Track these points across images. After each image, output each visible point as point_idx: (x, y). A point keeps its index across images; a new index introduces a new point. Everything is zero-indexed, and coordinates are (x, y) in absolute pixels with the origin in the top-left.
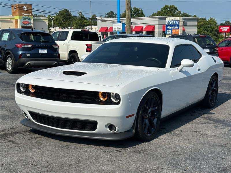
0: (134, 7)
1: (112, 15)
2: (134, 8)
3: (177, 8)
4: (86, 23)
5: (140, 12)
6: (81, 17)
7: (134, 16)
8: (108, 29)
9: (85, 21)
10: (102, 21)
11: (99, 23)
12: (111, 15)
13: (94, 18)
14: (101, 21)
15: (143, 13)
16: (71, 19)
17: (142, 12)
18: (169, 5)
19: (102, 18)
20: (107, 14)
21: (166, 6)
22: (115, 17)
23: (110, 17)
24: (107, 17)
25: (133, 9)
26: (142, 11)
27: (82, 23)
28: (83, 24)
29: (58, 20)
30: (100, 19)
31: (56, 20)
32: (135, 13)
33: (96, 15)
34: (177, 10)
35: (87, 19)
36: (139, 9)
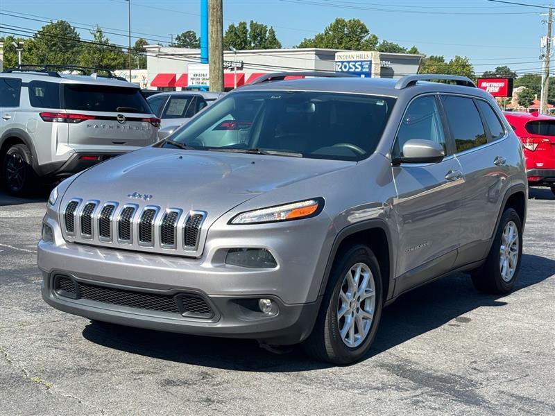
0: (252, 21)
1: (191, 40)
2: (252, 24)
3: (368, 28)
4: (114, 59)
5: (268, 34)
6: (101, 43)
7: (253, 45)
8: (177, 78)
9: (112, 54)
10: (159, 55)
11: (151, 60)
12: (187, 40)
13: (140, 48)
14: (156, 56)
15: (275, 39)
16: (75, 49)
17: (274, 36)
18: (347, 20)
19: (159, 48)
20: (179, 38)
21: (338, 22)
22: (199, 47)
23: (184, 46)
24: (176, 47)
25: (248, 27)
26: (272, 32)
27: (102, 61)
28: (105, 61)
29: (34, 51)
30: (154, 52)
31: (30, 50)
32: (254, 38)
33: (147, 41)
34: (367, 32)
35: (123, 50)
36: (266, 27)
